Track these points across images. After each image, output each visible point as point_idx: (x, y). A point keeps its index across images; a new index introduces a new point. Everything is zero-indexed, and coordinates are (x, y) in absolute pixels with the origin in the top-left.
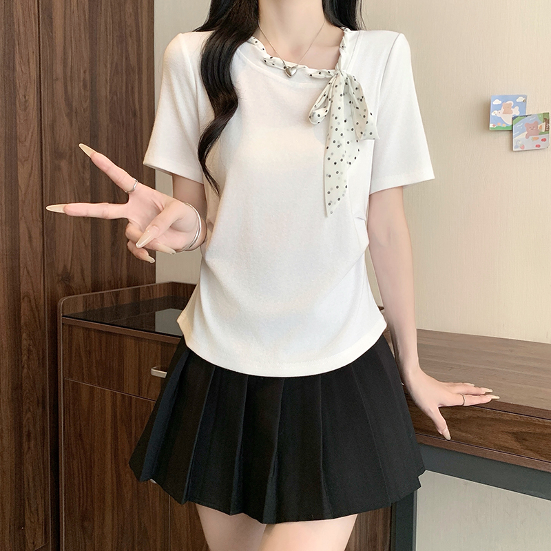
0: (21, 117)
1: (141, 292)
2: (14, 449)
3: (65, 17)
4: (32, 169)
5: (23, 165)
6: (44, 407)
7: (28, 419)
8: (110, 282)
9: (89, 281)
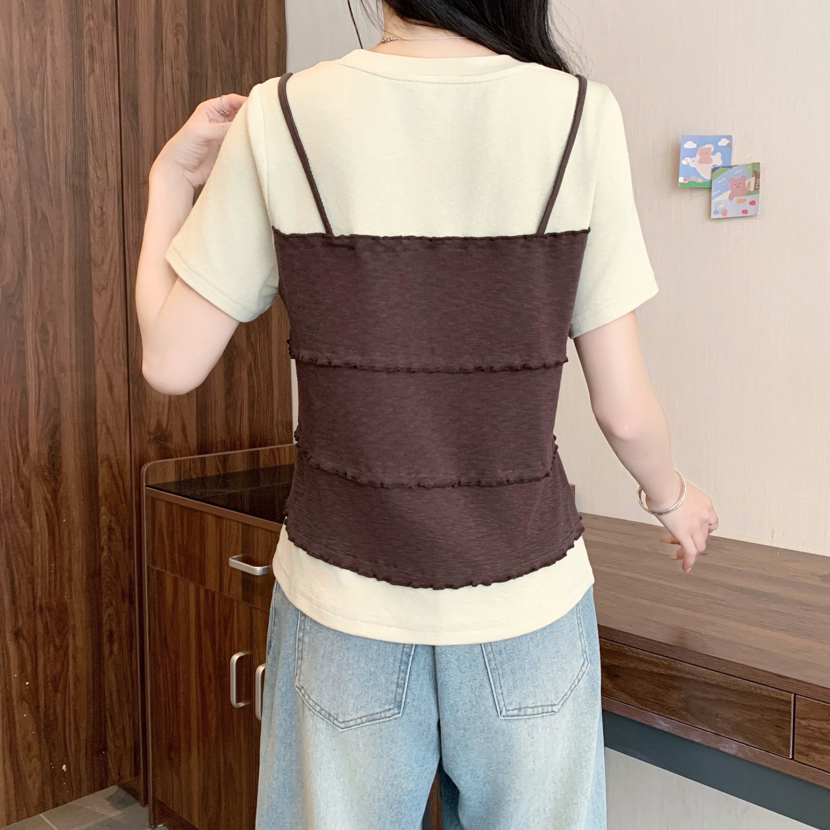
0: (97, 235)
1: (262, 457)
2: (90, 653)
3: (155, 103)
4: (112, 299)
5: (100, 294)
6: (132, 602)
7: (109, 616)
8: (224, 443)
9: (193, 441)
